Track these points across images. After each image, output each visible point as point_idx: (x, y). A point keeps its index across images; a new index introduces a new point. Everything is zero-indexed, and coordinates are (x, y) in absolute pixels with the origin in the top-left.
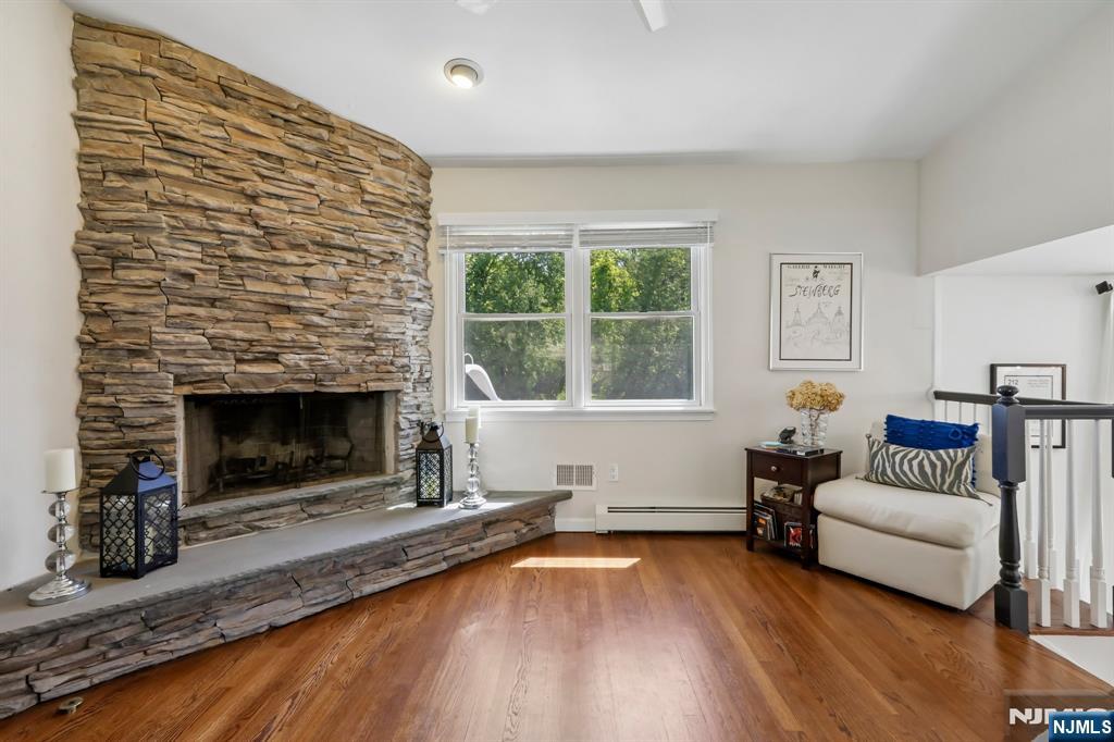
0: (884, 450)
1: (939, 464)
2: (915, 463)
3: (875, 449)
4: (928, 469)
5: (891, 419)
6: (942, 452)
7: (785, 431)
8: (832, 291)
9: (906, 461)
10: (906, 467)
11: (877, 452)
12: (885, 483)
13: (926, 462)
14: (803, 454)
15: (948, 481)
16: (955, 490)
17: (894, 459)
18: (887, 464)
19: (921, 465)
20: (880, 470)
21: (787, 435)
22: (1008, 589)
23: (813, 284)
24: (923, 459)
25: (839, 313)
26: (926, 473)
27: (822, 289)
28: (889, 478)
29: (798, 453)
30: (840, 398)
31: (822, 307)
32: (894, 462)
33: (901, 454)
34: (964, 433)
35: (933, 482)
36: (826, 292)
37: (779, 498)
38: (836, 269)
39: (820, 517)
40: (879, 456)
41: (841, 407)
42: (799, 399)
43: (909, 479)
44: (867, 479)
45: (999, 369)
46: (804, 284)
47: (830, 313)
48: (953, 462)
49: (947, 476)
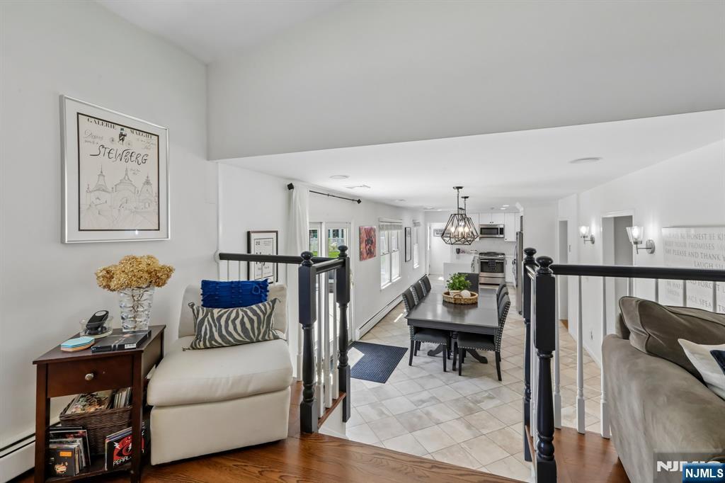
0: (209, 316)
1: (255, 318)
2: (238, 322)
3: (201, 317)
4: (248, 325)
5: (205, 284)
6: (254, 307)
7: (94, 319)
8: (140, 159)
9: (230, 322)
10: (231, 328)
11: (203, 320)
12: (212, 347)
13: (246, 320)
14: (135, 346)
15: (262, 331)
16: (267, 338)
17: (220, 323)
18: (214, 329)
19: (243, 323)
20: (207, 337)
21: (96, 324)
22: (309, 404)
23: (120, 147)
24: (243, 317)
25: (148, 182)
26: (247, 329)
27: (128, 155)
28: (216, 341)
29: (127, 347)
30: (169, 271)
31: (130, 173)
32: (220, 325)
33: (225, 316)
34: (261, 287)
35: (252, 336)
36: (133, 158)
37: (92, 410)
38: (143, 138)
39: (153, 412)
40: (206, 323)
41: (169, 281)
42: (120, 279)
43: (234, 338)
44: (194, 347)
45: (252, 235)
46: (108, 145)
47: (138, 181)
48: (264, 314)
49: (261, 327)
